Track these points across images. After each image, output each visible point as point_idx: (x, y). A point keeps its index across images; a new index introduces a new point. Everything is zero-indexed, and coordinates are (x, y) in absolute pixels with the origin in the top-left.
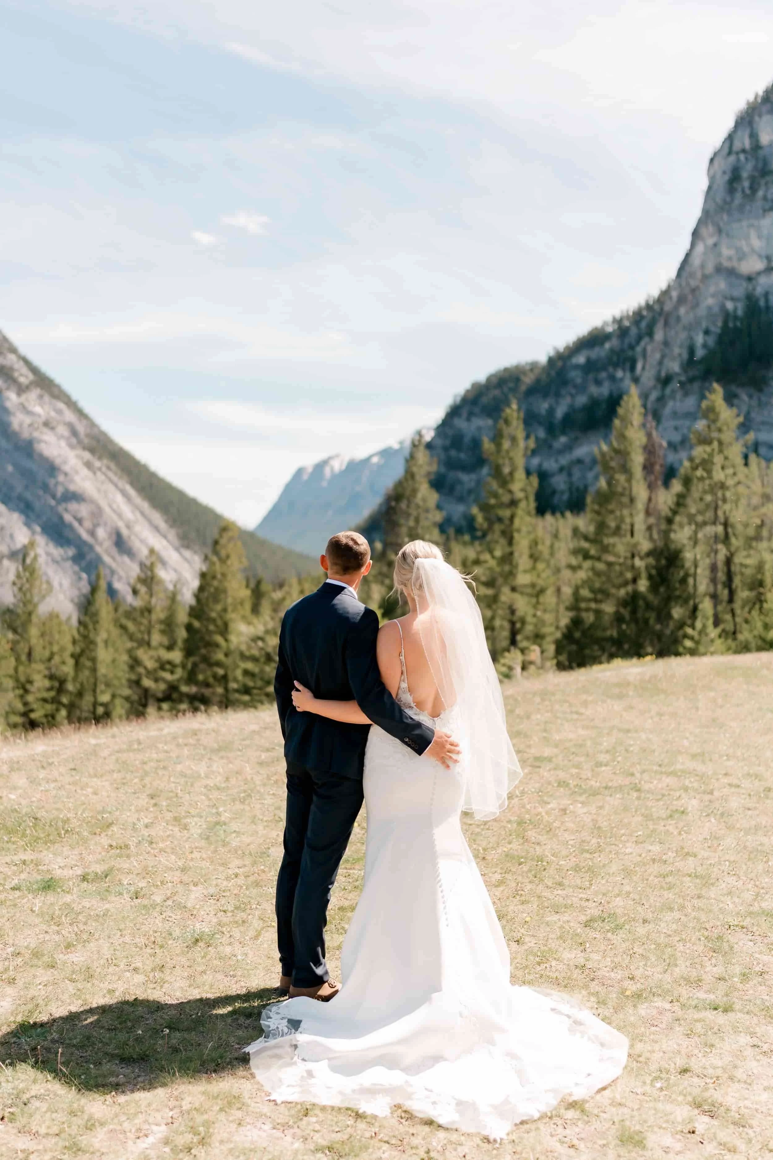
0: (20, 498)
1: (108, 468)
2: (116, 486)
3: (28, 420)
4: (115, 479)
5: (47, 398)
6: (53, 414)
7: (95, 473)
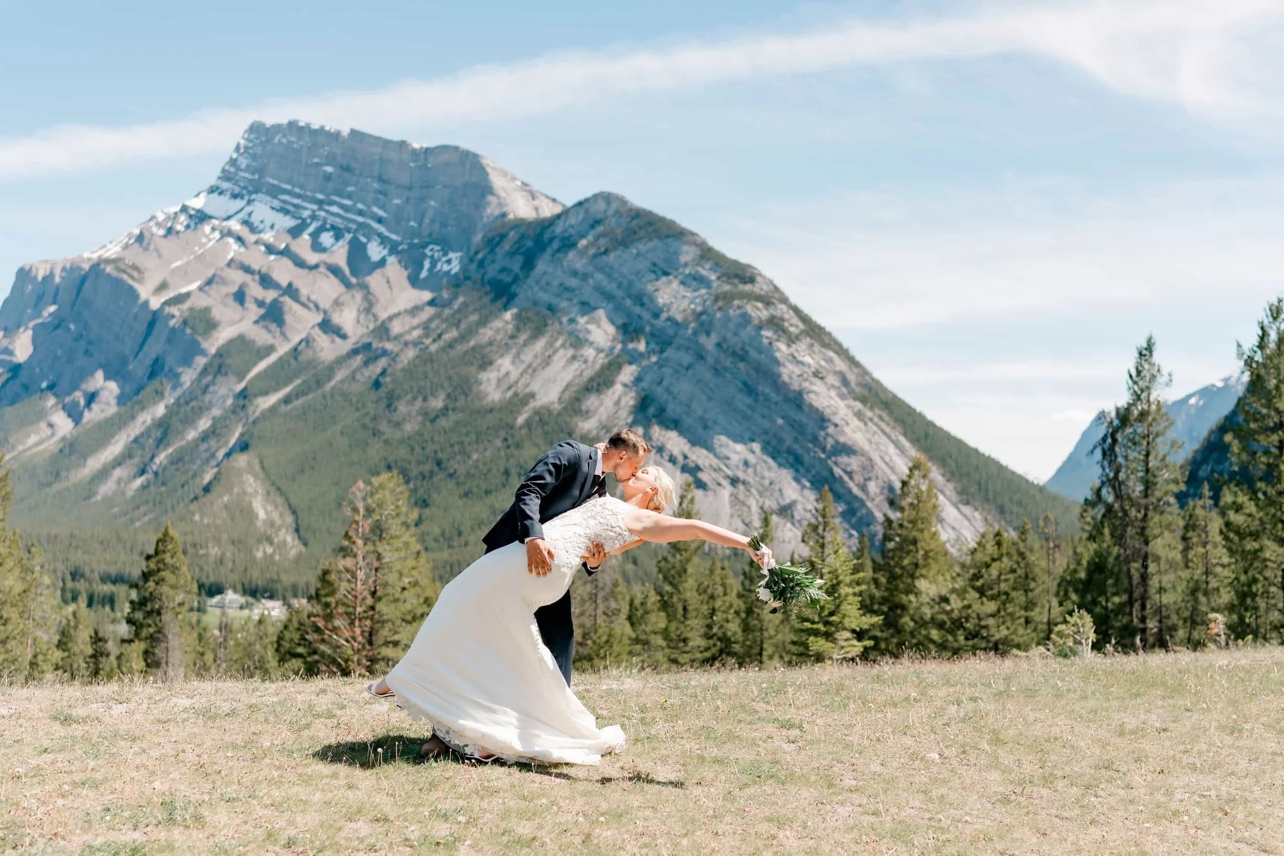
0: (789, 451)
1: (881, 418)
2: (889, 437)
3: (797, 371)
4: (888, 430)
5: (817, 347)
6: (823, 363)
7: (866, 424)
